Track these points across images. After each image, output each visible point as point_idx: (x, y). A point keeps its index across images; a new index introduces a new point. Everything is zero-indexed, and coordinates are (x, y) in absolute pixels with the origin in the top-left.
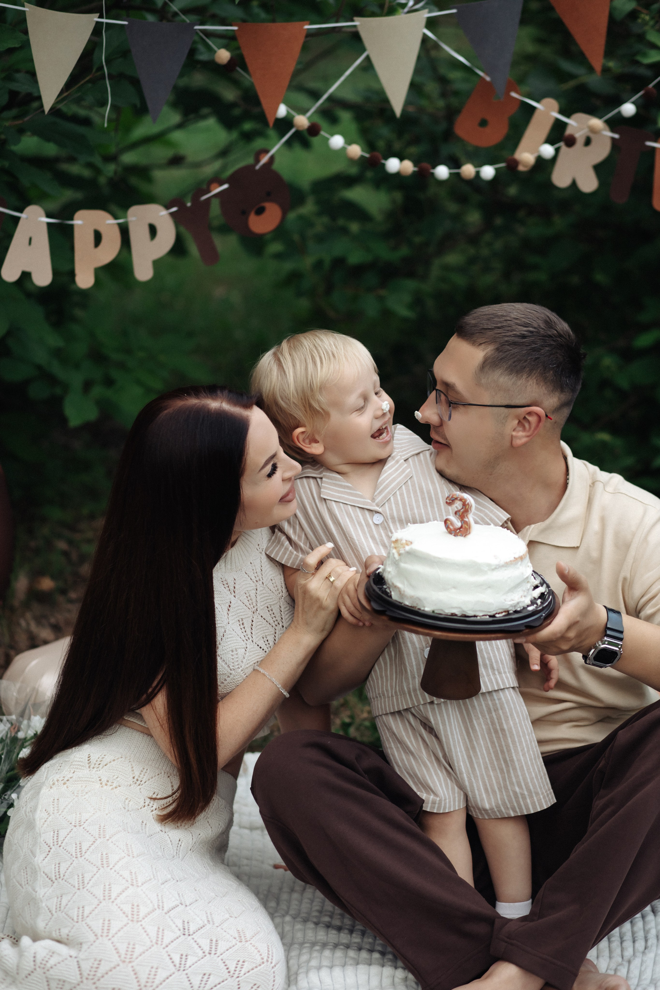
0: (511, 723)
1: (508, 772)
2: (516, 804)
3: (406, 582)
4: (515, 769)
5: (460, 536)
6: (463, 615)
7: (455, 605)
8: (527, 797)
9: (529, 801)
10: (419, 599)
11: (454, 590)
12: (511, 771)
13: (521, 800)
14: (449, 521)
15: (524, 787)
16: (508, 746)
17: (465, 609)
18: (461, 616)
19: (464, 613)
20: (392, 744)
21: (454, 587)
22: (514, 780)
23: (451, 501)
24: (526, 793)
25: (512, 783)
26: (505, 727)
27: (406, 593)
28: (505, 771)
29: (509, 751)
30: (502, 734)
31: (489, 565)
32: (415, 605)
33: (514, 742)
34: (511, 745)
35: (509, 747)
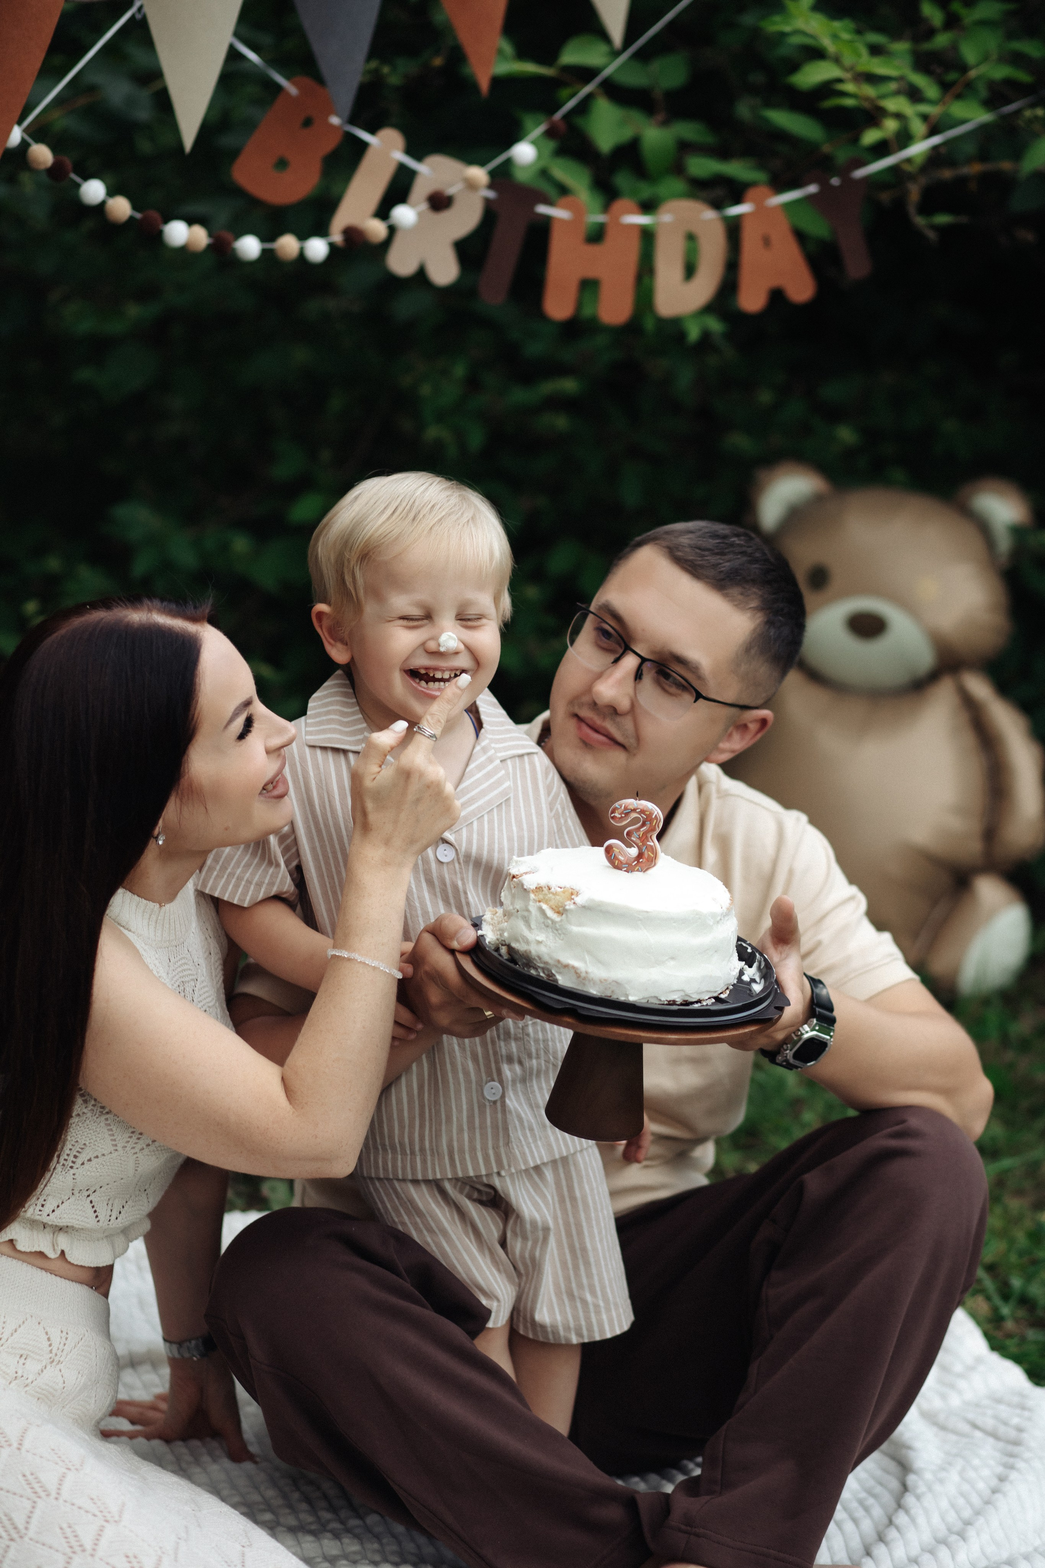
0: (587, 1187)
1: (576, 1268)
2: (583, 1323)
3: (587, 958)
4: (587, 1264)
5: (638, 870)
6: (684, 1001)
7: (675, 988)
8: (603, 1310)
9: (604, 1317)
10: (617, 983)
11: (672, 963)
12: (582, 1267)
13: (593, 1315)
14: (618, 848)
15: (599, 1293)
16: (579, 1225)
17: (689, 992)
18: (681, 1004)
19: (686, 998)
20: (405, 1217)
21: (673, 958)
22: (585, 1281)
23: (623, 815)
24: (601, 1304)
25: (580, 1286)
26: (578, 1194)
27: (591, 976)
28: (570, 1266)
29: (580, 1233)
30: (571, 1204)
31: (713, 915)
32: (608, 993)
33: (588, 1218)
34: (584, 1224)
35: (581, 1226)
